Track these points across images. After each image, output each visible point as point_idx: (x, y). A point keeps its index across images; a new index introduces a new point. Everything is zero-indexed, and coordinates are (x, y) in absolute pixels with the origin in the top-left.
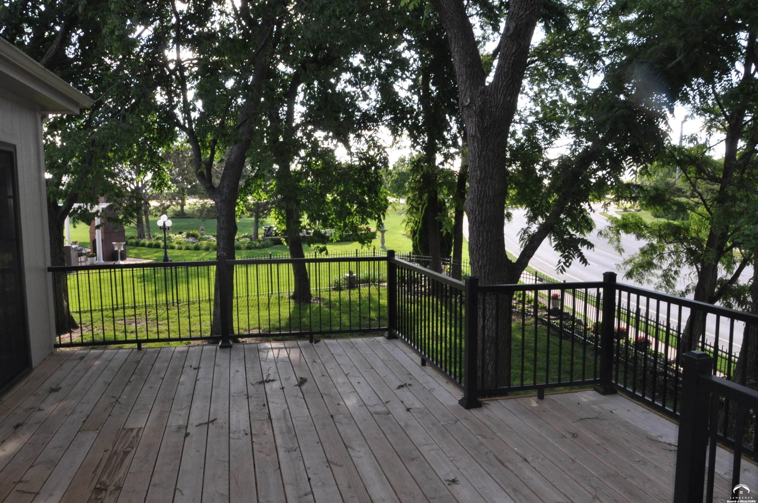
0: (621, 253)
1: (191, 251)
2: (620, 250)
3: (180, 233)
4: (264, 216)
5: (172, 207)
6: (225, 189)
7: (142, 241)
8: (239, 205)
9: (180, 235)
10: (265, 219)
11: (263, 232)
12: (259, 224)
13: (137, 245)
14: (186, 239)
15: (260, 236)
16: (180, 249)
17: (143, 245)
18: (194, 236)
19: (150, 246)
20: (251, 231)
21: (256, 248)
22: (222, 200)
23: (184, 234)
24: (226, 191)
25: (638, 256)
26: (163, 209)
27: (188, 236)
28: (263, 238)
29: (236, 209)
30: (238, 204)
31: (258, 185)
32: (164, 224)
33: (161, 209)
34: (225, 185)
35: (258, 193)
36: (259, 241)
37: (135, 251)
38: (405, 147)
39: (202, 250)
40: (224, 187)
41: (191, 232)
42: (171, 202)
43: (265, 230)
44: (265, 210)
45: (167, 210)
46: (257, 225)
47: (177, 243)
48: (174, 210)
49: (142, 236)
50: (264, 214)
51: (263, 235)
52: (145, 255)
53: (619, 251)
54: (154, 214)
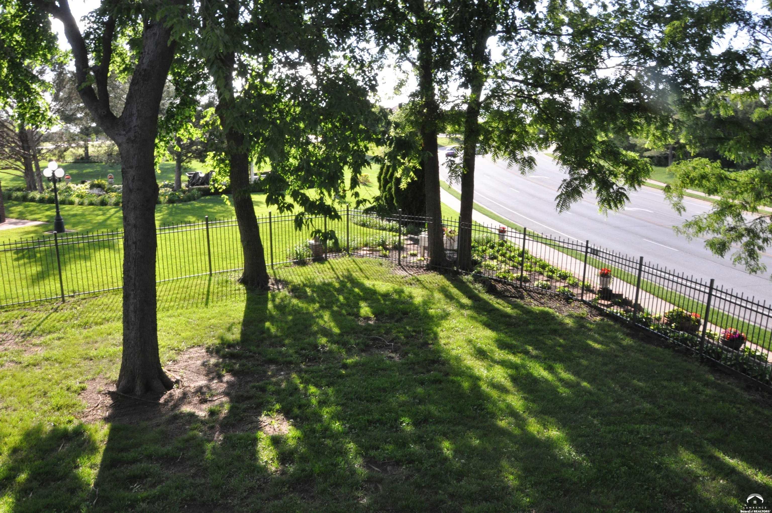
0: (680, 212)
1: (95, 207)
2: (680, 209)
3: (83, 182)
4: (188, 160)
5: (71, 149)
6: (134, 119)
7: (31, 194)
8: (158, 147)
9: (82, 185)
10: (189, 164)
11: (187, 179)
12: (182, 170)
13: (25, 199)
14: (89, 191)
15: (183, 185)
16: (82, 204)
17: (33, 200)
18: (99, 186)
19: (42, 201)
20: (172, 179)
21: (180, 201)
22: (129, 140)
23: (87, 184)
24: (135, 122)
25: (706, 216)
26: (59, 152)
27: (93, 186)
28: (187, 186)
29: (155, 153)
30: (156, 145)
31: (187, 117)
32: (53, 174)
33: (56, 152)
34: (134, 111)
35: (186, 129)
36: (184, 192)
37: (20, 208)
38: (389, 66)
39: (110, 205)
40: (131, 115)
41: (96, 182)
42: (70, 145)
43: (189, 177)
44: (190, 152)
45: (65, 153)
46: (180, 170)
47: (78, 196)
48: (74, 153)
49: (32, 187)
50: (187, 157)
51: (187, 183)
52: (32, 215)
53: (678, 209)
54: (48, 159)
